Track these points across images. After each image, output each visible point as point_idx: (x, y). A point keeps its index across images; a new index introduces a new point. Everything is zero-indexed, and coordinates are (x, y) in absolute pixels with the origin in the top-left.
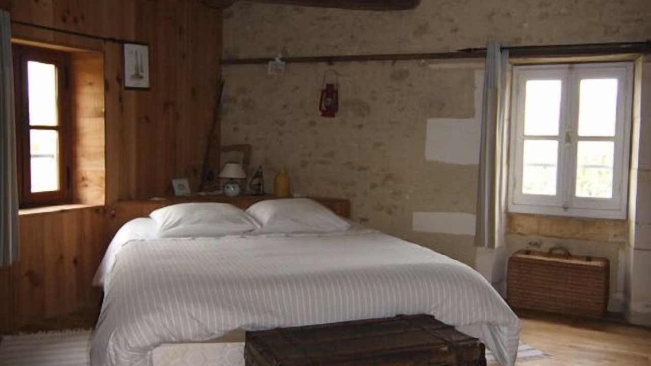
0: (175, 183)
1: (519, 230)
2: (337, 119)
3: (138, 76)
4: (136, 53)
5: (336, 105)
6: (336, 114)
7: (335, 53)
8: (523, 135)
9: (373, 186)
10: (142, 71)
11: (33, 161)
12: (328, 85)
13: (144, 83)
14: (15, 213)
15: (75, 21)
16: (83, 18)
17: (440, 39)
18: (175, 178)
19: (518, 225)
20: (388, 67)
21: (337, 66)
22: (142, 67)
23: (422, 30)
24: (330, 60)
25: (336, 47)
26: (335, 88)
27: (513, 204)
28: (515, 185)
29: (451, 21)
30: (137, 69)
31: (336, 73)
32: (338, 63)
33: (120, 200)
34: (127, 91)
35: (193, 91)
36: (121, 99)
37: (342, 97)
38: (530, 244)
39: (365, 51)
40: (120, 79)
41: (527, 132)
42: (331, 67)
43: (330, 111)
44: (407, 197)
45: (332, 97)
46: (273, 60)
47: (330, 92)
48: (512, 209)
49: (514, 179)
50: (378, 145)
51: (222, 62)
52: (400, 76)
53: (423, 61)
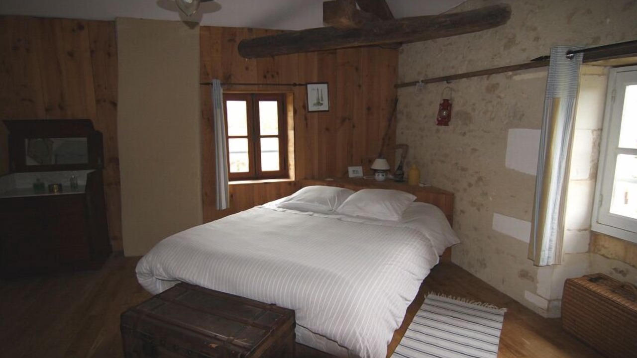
0: (351, 169)
1: (603, 251)
2: (451, 127)
3: (319, 104)
4: (318, 90)
5: (449, 115)
6: (450, 123)
7: (452, 72)
8: (617, 148)
9: (470, 185)
10: (322, 100)
11: (263, 155)
12: (444, 100)
13: (325, 107)
14: (226, 184)
15: (273, 76)
16: (278, 74)
17: (524, 50)
18: (352, 165)
19: (603, 246)
20: (484, 82)
21: (454, 84)
22: (322, 97)
23: (511, 42)
24: (448, 79)
25: (453, 67)
26: (450, 102)
27: (597, 222)
28: (601, 201)
29: (535, 29)
30: (318, 99)
31: (452, 89)
32: (454, 81)
33: (306, 179)
34: (309, 114)
35: (369, 109)
36: (306, 119)
37: (456, 108)
38: (615, 269)
39: (471, 69)
40: (305, 106)
41: (622, 144)
42: (449, 85)
43: (444, 121)
44: (491, 199)
45: (447, 109)
46: (418, 82)
47: (446, 105)
48: (596, 228)
49: (601, 195)
50: (475, 150)
51: (396, 86)
52: (492, 89)
53: (510, 73)
